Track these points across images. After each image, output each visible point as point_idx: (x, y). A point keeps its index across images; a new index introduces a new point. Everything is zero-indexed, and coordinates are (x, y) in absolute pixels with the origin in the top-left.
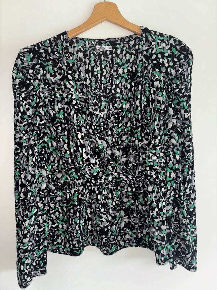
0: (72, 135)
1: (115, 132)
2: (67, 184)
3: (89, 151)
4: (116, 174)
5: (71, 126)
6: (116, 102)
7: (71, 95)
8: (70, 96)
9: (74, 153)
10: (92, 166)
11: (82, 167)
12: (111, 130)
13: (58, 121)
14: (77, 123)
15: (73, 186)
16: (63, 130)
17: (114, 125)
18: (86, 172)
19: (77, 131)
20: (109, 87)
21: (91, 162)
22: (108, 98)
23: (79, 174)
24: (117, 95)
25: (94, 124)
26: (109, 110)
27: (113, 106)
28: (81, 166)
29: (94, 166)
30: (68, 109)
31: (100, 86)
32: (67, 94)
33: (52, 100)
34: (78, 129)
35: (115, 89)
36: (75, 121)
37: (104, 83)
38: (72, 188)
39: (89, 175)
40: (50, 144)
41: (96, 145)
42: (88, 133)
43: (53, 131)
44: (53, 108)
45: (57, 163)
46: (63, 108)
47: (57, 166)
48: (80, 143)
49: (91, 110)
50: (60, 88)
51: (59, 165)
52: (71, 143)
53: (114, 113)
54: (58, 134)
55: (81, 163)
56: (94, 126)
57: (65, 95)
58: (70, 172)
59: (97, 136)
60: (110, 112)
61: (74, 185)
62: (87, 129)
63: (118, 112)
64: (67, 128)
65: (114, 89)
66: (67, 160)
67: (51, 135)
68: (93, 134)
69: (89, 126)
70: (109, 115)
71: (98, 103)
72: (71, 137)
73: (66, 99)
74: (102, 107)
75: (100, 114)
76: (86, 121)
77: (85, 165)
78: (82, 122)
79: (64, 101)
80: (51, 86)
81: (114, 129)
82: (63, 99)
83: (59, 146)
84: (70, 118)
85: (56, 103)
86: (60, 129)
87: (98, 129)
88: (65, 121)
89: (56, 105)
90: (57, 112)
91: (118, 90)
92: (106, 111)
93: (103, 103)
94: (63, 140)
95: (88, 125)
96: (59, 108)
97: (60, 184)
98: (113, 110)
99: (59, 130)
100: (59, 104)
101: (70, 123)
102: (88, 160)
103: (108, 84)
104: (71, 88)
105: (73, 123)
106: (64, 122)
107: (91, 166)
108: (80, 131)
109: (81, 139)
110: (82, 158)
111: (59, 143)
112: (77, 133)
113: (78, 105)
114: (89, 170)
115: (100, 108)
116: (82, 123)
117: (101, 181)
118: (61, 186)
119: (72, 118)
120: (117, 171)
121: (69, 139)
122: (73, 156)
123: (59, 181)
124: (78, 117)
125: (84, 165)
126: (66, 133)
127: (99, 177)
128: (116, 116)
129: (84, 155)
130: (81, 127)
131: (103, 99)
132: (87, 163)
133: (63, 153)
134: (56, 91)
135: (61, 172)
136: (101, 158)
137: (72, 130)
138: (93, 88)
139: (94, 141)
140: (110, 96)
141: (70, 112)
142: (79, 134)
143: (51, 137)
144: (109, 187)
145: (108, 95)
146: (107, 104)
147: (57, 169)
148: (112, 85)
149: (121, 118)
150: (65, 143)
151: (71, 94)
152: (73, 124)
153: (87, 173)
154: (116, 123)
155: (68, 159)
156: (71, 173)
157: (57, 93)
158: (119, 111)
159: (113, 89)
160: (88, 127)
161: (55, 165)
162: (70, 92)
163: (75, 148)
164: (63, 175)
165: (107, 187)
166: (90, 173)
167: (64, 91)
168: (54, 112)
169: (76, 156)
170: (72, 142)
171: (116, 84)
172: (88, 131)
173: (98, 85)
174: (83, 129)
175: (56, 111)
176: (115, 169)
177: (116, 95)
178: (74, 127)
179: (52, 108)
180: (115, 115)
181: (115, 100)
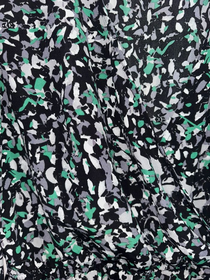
0: (67, 143)
1: (182, 134)
2: (57, 266)
3: (116, 190)
4: (190, 251)
5: (66, 118)
6: (185, 56)
7: (64, 29)
8: (62, 33)
9: (73, 193)
10: (124, 230)
11: (95, 234)
12: (172, 128)
13: (30, 103)
14: (83, 109)
15: (71, 271)
16: (43, 130)
17: (179, 117)
18: (107, 245)
19: (81, 132)
20: (168, 18)
21: (120, 221)
22: (162, 45)
23: (86, 244)
24: (190, 38)
25: (129, 113)
26: (166, 77)
27: (178, 66)
28: (93, 230)
29: (128, 230)
30: (56, 71)
31: (144, 14)
32: (55, 26)
33: (13, 45)
34: (84, 128)
35: (183, 22)
36: (76, 103)
37: (153, 8)
38: (69, 275)
39: (112, 251)
40: (13, 165)
41: (129, 167)
42: (109, 136)
43: (19, 132)
44: (15, 67)
45: (32, 211)
46: (45, 71)
47: (33, 220)
48: (91, 167)
49: (121, 73)
50: (37, 12)
51: (36, 216)
52: (65, 165)
53: (180, 85)
54: (30, 140)
55: (92, 222)
56: (130, 118)
57: (49, 32)
58: (62, 242)
59: (136, 147)
60: (168, 84)
61: (75, 269)
62: (108, 127)
63: (192, 82)
64: (55, 125)
65: (181, 21)
66: (54, 212)
67: (14, 141)
68: (122, 138)
69: (112, 118)
70: (166, 90)
71: (137, 57)
72: (64, 150)
73: (52, 44)
74: (148, 71)
75: (142, 87)
76: (106, 106)
77: (104, 227)
78: (95, 107)
79: (46, 49)
80: (13, 9)
81: (179, 127)
82: (44, 43)
83: (33, 172)
84: (61, 95)
85: (25, 54)
86: (36, 127)
87: (139, 126)
88: (48, 104)
89: (26, 60)
90: (28, 81)
91: (192, 24)
92: (156, 80)
93: (151, 61)
94: (42, 157)
95: (110, 116)
96: (33, 70)
97: (38, 265)
98: (176, 76)
99: (32, 128)
100: (35, 58)
101: (63, 110)
102: (112, 214)
103: (166, 10)
104: (66, 7)
105: (71, 108)
106: (47, 108)
107: (120, 231)
108: (91, 132)
109: (92, 155)
110: (94, 209)
111: (33, 164)
112: (82, 137)
113: (85, 58)
114: (115, 239)
115: (141, 70)
116: (95, 109)
117: (146, 264)
118: (40, 268)
119: (67, 96)
120: (192, 245)
121: (59, 154)
122: (71, 203)
123: (36, 256)
124: (86, 91)
125: (100, 226)
126: (52, 137)
127: (140, 258)
128: (186, 91)
129: (102, 202)
130: (92, 122)
131: (150, 50)
132: (111, 222)
133: (43, 193)
134: (26, 23)
135: (42, 234)
136: (142, 201)
137: (69, 129)
138: (126, 19)
139: (125, 156)
140: (168, 40)
141: (63, 79)
142: (86, 140)
143: (16, 147)
144: (161, 271)
145: (164, 39)
146: (160, 62)
147: (32, 227)
148: (175, 11)
149: (200, 97)
150: (48, 165)
151: (65, 24)
152: (71, 113)
153: (109, 247)
154: (185, 110)
155: (56, 208)
156: (66, 245)
157: (28, 27)
158: (196, 80)
159: (179, 21)
160: (110, 121)
161: (26, 216)
162: (63, 21)
163: (76, 181)
164: (45, 243)
165: (156, 271)
166: (117, 247)
167: (48, 21)
168: (18, 79)
169: (78, 204)
170: (69, 163)
171: (187, 7)
172: (110, 131)
173: (138, 10)
174: (99, 126)
175: (26, 77)
176: (187, 239)
177: (186, 37)
178: (74, 122)
179: (14, 69)
180: (182, 90)
181: (185, 49)
